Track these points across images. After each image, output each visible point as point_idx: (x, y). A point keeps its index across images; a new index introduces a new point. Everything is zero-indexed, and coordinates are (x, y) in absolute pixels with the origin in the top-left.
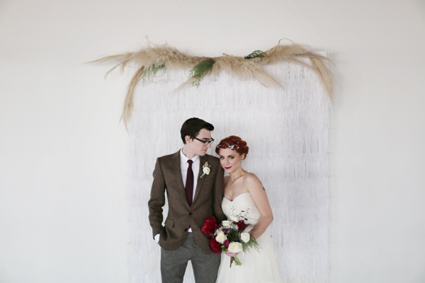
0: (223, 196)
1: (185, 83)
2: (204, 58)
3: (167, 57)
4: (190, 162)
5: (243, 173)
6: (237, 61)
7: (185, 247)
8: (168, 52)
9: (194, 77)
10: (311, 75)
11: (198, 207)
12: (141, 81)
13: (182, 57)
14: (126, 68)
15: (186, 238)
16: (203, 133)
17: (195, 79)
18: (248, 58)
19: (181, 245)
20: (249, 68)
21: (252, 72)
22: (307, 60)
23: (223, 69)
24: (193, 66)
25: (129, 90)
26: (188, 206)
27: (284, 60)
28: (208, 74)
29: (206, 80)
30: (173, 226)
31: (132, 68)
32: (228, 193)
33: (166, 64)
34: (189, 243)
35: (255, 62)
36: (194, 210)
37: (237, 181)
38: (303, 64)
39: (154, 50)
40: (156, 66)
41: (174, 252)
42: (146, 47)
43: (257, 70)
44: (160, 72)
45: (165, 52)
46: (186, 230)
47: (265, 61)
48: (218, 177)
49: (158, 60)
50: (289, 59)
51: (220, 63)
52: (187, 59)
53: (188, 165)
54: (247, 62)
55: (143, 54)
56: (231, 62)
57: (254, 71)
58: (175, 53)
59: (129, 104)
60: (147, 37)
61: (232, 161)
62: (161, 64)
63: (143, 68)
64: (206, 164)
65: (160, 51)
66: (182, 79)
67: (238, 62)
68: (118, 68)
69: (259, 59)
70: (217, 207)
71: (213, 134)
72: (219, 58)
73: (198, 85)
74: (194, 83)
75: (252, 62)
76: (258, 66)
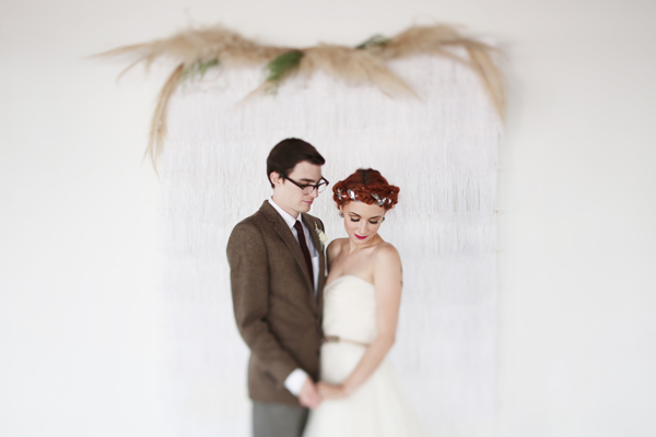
1: (253, 93)
2: (284, 48)
6: (341, 53)
8: (222, 38)
10: (468, 78)
12: (180, 88)
13: (247, 47)
14: (155, 66)
16: (302, 170)
17: (270, 84)
18: (361, 47)
20: (361, 64)
21: (367, 71)
22: (462, 52)
23: (318, 67)
24: (267, 61)
25: (159, 104)
27: (422, 51)
28: (292, 75)
29: (290, 86)
31: (164, 67)
33: (221, 58)
38: (455, 59)
39: (199, 34)
40: (203, 62)
43: (375, 67)
44: (211, 74)
47: (389, 52)
49: (206, 50)
50: (431, 49)
51: (310, 56)
52: (256, 50)
54: (359, 55)
55: (180, 41)
56: (331, 56)
57: (370, 69)
58: (236, 38)
59: (159, 128)
62: (212, 57)
63: (181, 68)
66: (249, 85)
67: (343, 54)
68: (140, 67)
69: (380, 49)
72: (312, 49)
73: (275, 93)
74: (267, 90)
75: (366, 54)
76: (378, 61)
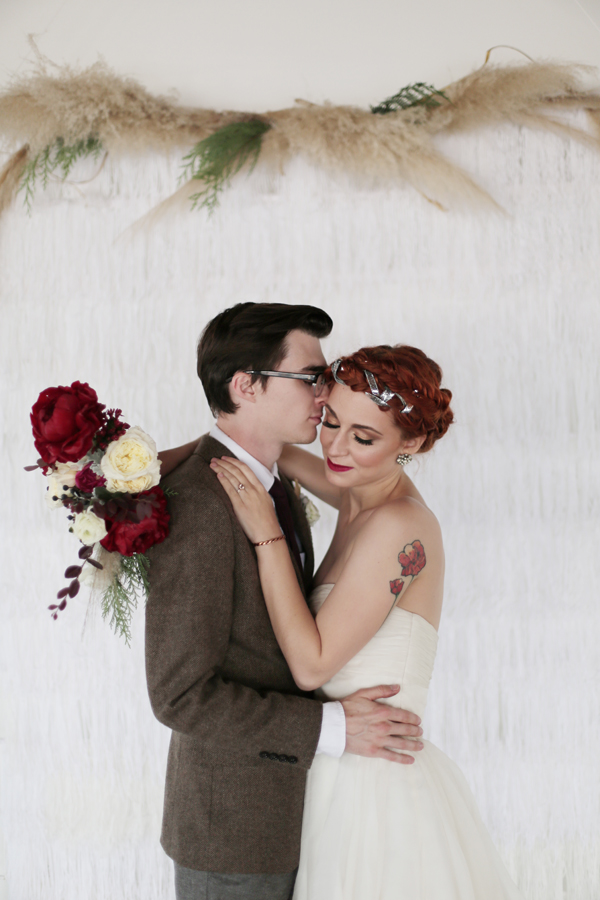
1: (171, 201)
2: (231, 113)
3: (103, 107)
6: (344, 120)
8: (106, 93)
9: (200, 177)
12: (22, 195)
13: (154, 110)
17: (201, 186)
18: (383, 110)
20: (385, 144)
21: (398, 158)
22: (580, 119)
23: (298, 149)
24: (193, 141)
27: (506, 116)
28: (246, 166)
29: (242, 188)
33: (102, 135)
35: (407, 121)
38: (568, 130)
39: (57, 86)
40: (67, 143)
42: (30, 75)
43: (414, 149)
44: (83, 167)
45: (94, 93)
47: (441, 119)
49: (72, 119)
50: (523, 112)
51: (289, 129)
52: (173, 117)
54: (382, 123)
55: (19, 102)
56: (324, 126)
57: (403, 153)
58: (130, 95)
60: (31, 37)
62: (84, 135)
63: (23, 154)
65: (78, 90)
66: (160, 188)
67: (349, 122)
69: (422, 110)
72: (283, 115)
73: (212, 204)
74: (196, 197)
75: (396, 123)
76: (419, 138)
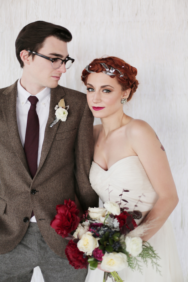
0: (92, 160)
4: (34, 100)
5: (125, 121)
7: (26, 246)
11: (47, 180)
15: (27, 232)
19: (20, 243)
26: (29, 177)
30: (5, 212)
32: (100, 154)
34: (33, 241)
36: (41, 184)
37: (115, 135)
41: (7, 255)
46: (27, 219)
48: (82, 125)
53: (29, 105)
61: (106, 98)
64: (62, 102)
70: (81, 177)
71: (71, 48)
